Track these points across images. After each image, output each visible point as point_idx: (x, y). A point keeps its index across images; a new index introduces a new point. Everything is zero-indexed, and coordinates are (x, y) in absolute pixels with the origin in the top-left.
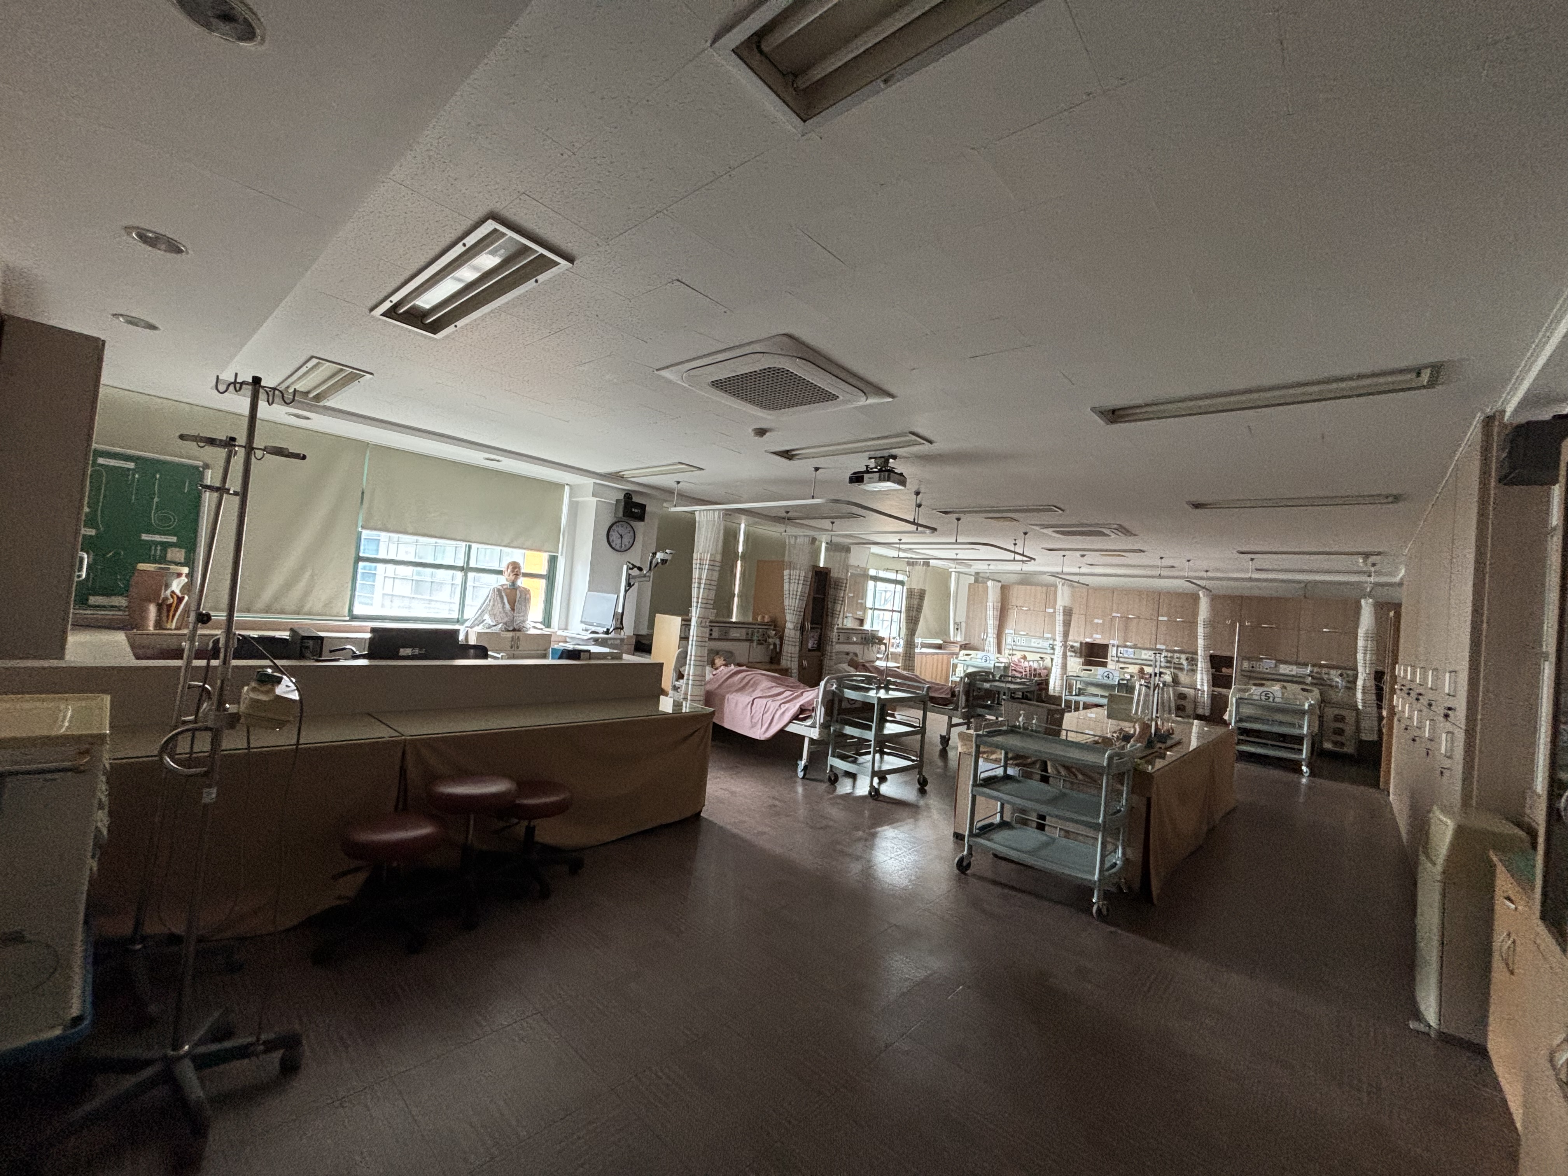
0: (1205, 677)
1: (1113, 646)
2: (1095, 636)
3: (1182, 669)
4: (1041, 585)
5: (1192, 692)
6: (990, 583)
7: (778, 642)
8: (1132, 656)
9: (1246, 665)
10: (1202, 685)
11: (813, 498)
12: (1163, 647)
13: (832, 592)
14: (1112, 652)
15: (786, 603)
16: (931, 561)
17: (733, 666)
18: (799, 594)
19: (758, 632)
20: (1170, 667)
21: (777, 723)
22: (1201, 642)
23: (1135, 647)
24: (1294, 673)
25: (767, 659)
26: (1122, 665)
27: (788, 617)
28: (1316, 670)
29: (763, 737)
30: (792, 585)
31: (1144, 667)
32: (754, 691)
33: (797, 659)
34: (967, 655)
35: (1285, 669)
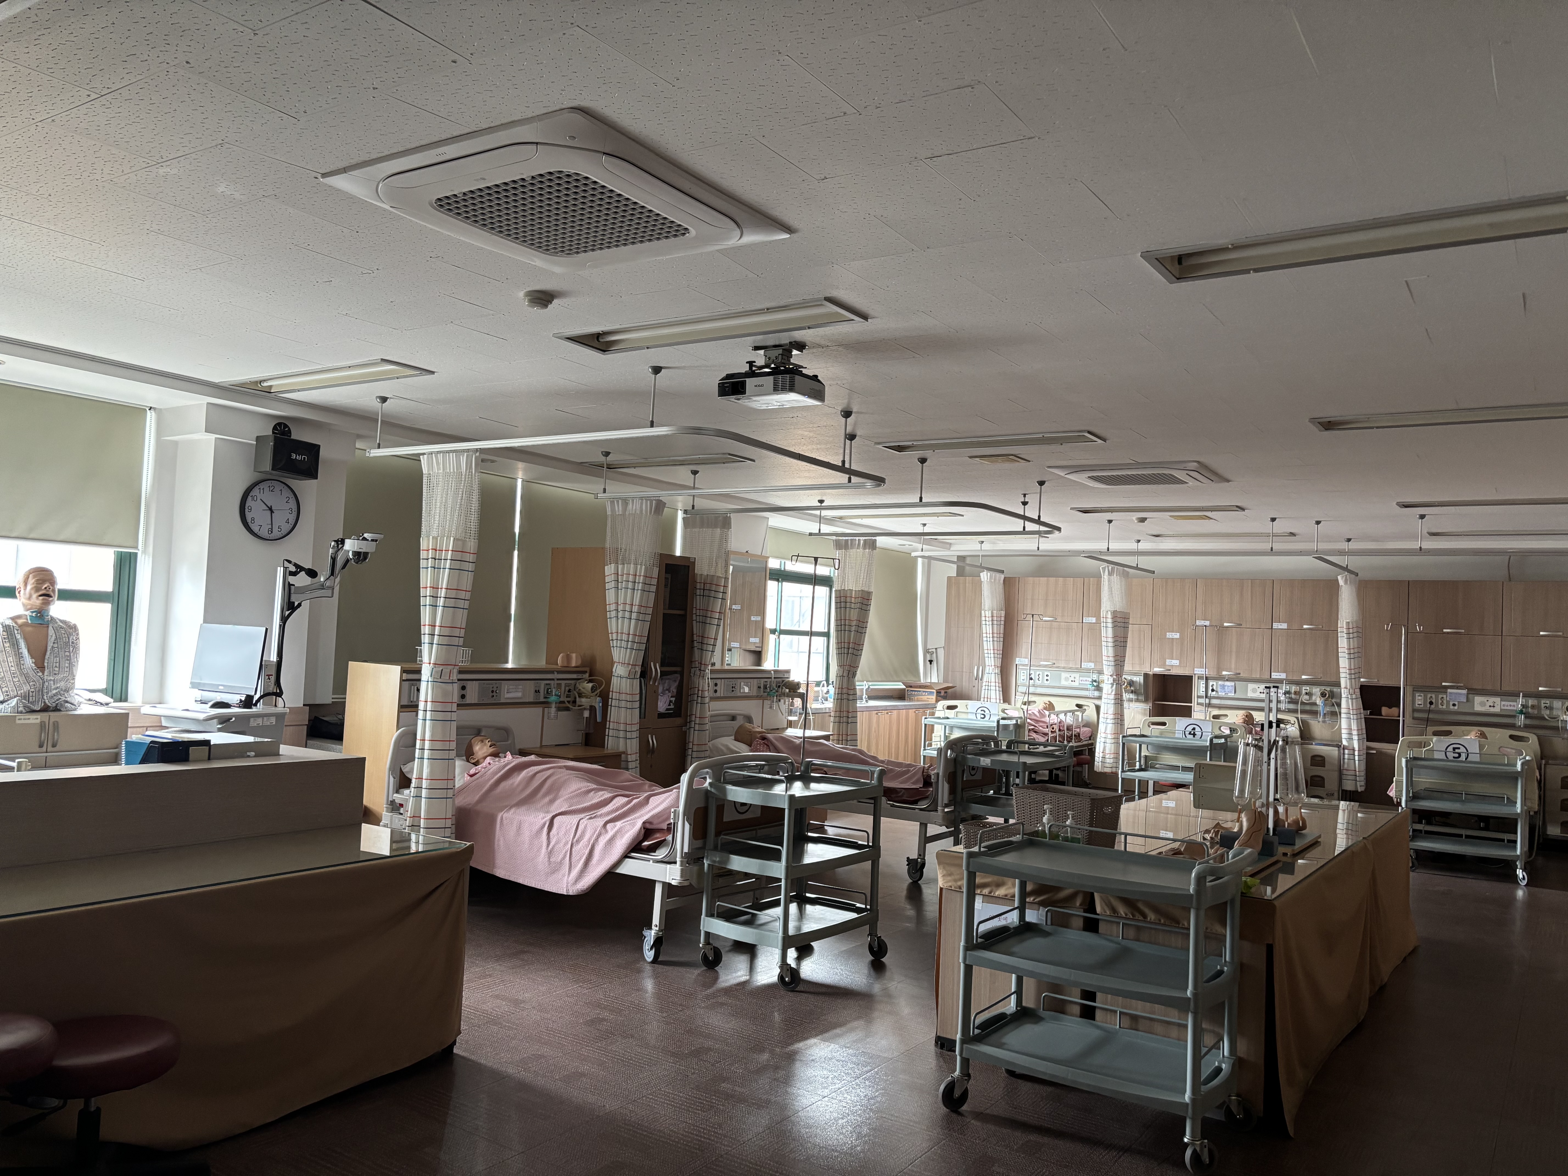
0: (1354, 727)
1: (1200, 678)
2: (1168, 662)
3: (1315, 713)
4: (1075, 575)
5: (1333, 751)
6: (985, 576)
7: (598, 703)
8: (1232, 695)
9: (1419, 700)
10: (1350, 739)
11: (652, 425)
12: (1283, 676)
13: (698, 602)
14: (1199, 688)
15: (612, 626)
16: (878, 538)
17: (509, 756)
18: (635, 609)
19: (559, 685)
20: (1295, 711)
21: (600, 861)
22: (1344, 663)
23: (1236, 678)
24: (1497, 710)
25: (579, 738)
26: (1216, 712)
27: (618, 655)
28: (1531, 702)
29: (573, 890)
30: (622, 593)
31: (1253, 713)
32: (552, 801)
33: (635, 735)
34: (950, 708)
35: (1482, 704)
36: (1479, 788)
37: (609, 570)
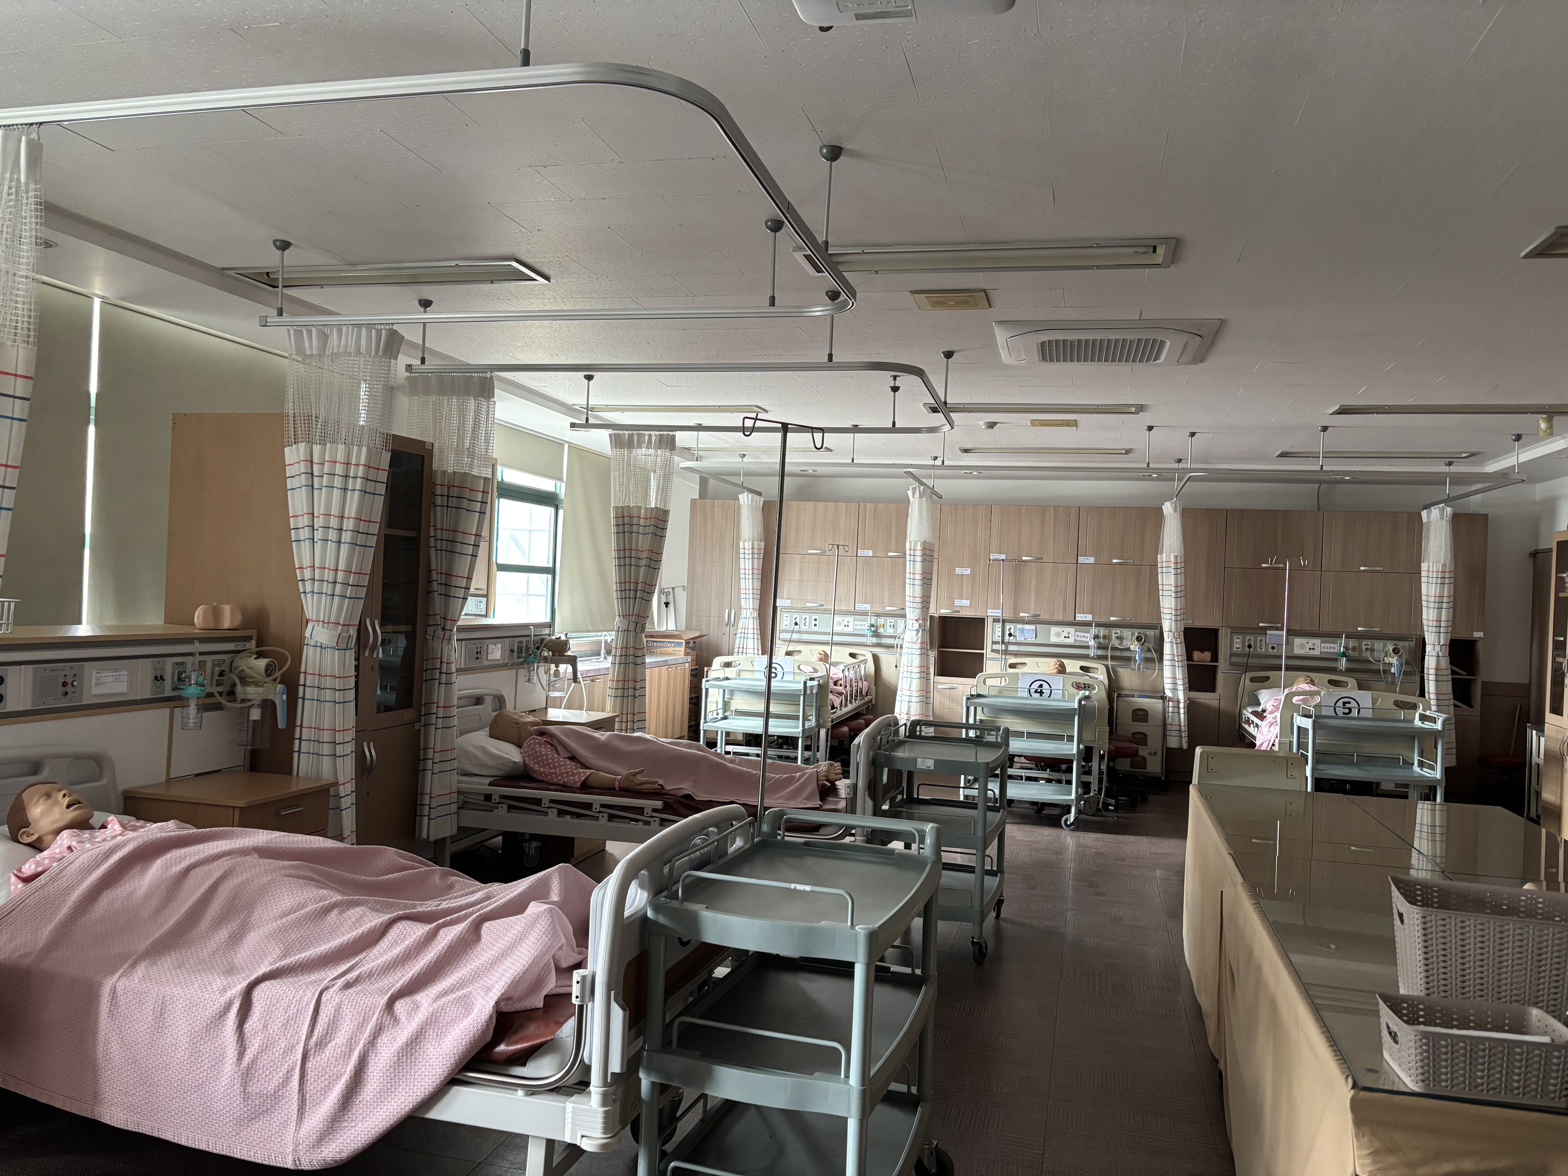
0: (1179, 674)
1: (996, 620)
2: (957, 602)
3: (1127, 660)
4: (847, 500)
5: (1157, 704)
6: (745, 499)
7: (278, 694)
8: (1033, 640)
9: (1237, 643)
10: (1175, 689)
11: (526, 62)
12: (1089, 618)
13: (440, 517)
14: (992, 633)
15: (302, 555)
16: (679, 435)
18: (349, 524)
19: (202, 664)
20: (1104, 658)
21: (383, 1094)
22: (1168, 604)
23: (1035, 621)
24: (1316, 653)
25: (240, 757)
26: (1012, 660)
27: (311, 607)
28: (1352, 643)
30: (321, 497)
32: (236, 939)
33: (350, 748)
35: (1302, 646)
36: (1371, 748)
37: (294, 455)
